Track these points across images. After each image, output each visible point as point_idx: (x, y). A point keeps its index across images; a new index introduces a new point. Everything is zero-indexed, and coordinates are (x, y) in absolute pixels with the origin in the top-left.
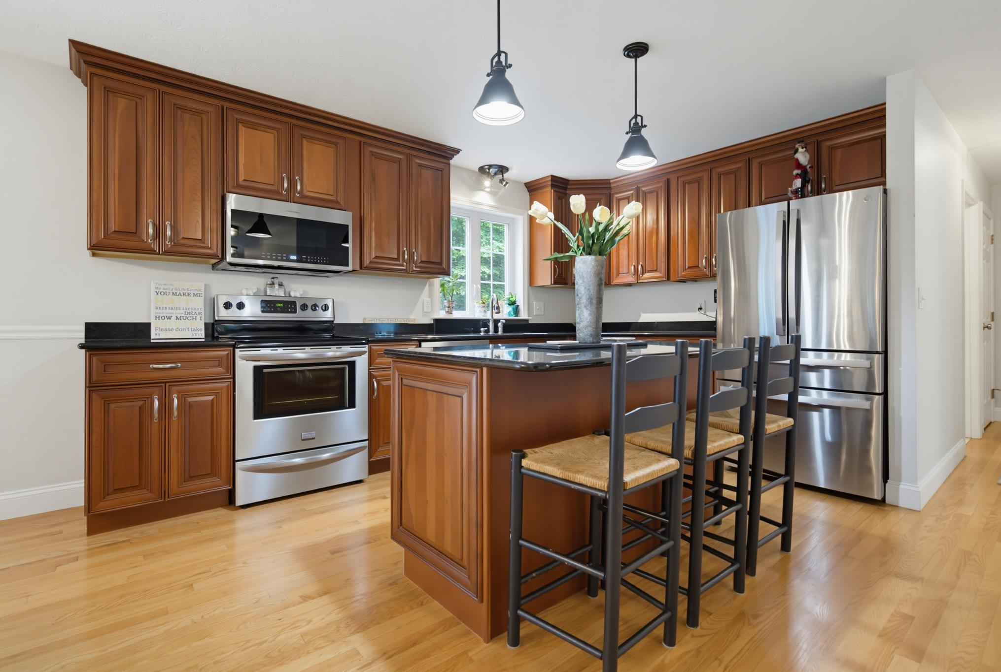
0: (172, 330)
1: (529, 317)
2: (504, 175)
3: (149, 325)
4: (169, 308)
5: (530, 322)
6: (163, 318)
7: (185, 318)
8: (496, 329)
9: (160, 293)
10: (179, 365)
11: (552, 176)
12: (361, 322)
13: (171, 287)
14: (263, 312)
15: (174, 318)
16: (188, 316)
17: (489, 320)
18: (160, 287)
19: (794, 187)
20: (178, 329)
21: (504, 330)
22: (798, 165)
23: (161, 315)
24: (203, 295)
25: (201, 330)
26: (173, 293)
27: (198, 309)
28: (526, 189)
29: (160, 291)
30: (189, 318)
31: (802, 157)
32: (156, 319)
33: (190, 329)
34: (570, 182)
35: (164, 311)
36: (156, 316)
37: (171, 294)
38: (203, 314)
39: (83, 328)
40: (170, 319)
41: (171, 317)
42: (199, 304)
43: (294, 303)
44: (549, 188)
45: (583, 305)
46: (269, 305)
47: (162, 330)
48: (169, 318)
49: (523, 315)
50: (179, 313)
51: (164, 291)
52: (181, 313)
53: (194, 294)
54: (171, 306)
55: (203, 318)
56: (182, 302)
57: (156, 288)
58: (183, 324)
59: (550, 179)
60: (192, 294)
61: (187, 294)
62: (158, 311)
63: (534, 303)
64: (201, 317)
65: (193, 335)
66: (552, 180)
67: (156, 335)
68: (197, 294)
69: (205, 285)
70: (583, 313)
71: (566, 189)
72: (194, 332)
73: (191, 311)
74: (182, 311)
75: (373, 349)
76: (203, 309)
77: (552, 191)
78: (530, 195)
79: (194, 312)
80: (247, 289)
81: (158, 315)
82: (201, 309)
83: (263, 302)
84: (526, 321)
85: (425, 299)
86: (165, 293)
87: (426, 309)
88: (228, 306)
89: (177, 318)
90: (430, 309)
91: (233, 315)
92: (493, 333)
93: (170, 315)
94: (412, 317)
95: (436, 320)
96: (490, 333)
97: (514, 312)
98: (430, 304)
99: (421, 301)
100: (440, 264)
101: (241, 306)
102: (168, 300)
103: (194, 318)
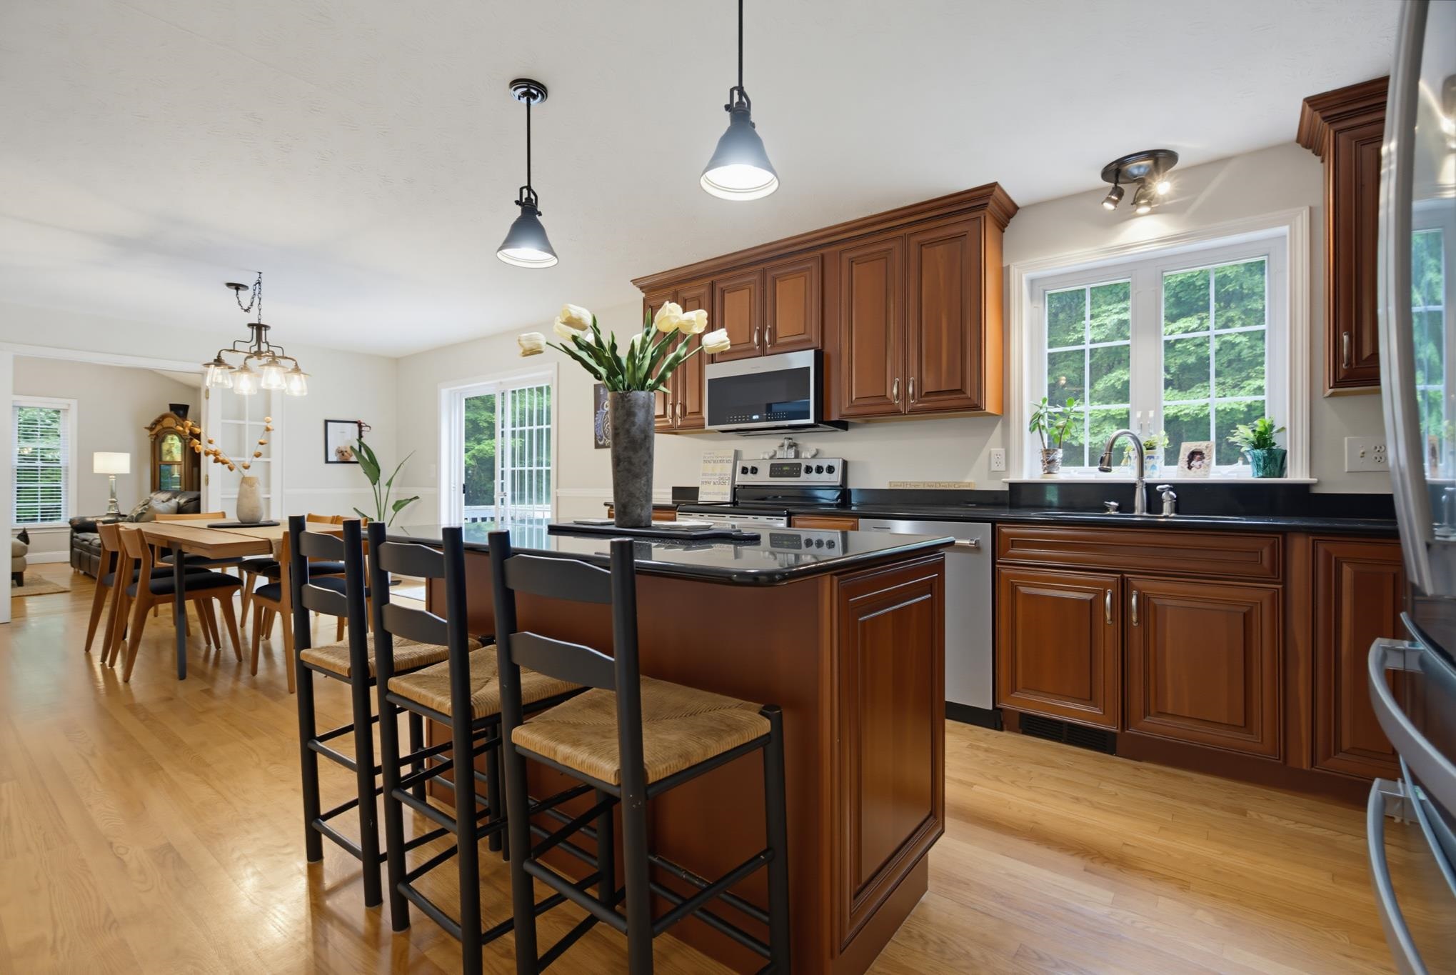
0: (711, 493)
1: (1311, 477)
3: (698, 488)
4: (711, 474)
6: (705, 483)
7: (719, 483)
9: (706, 462)
12: (886, 487)
13: (712, 455)
14: (771, 476)
15: (712, 483)
16: (721, 481)
18: (706, 455)
20: (714, 493)
23: (705, 481)
24: (732, 461)
25: (728, 494)
26: (714, 461)
27: (728, 475)
29: (706, 459)
30: (722, 483)
32: (701, 484)
33: (721, 493)
35: (707, 477)
37: (712, 461)
38: (730, 479)
39: (671, 491)
42: (728, 468)
43: (800, 465)
46: (776, 470)
47: (704, 493)
48: (710, 483)
49: (1296, 473)
50: (715, 479)
51: (708, 459)
52: (717, 479)
53: (726, 460)
54: (711, 472)
55: (730, 483)
56: (718, 469)
57: (704, 457)
58: (717, 488)
61: (722, 461)
62: (704, 477)
65: (722, 499)
67: (703, 497)
68: (728, 460)
69: (734, 451)
72: (724, 496)
73: (723, 476)
74: (719, 477)
76: (731, 475)
79: (725, 477)
80: (764, 453)
81: (703, 481)
83: (772, 465)
84: (1304, 488)
85: (992, 449)
86: (709, 462)
87: (994, 467)
88: (744, 471)
89: (714, 483)
90: (1002, 467)
91: (750, 480)
92: (1145, 514)
93: (709, 480)
94: (968, 480)
95: (1012, 485)
96: (1136, 513)
97: (1265, 468)
98: (1003, 460)
99: (985, 453)
100: (961, 391)
101: (754, 470)
102: (710, 468)
103: (725, 483)
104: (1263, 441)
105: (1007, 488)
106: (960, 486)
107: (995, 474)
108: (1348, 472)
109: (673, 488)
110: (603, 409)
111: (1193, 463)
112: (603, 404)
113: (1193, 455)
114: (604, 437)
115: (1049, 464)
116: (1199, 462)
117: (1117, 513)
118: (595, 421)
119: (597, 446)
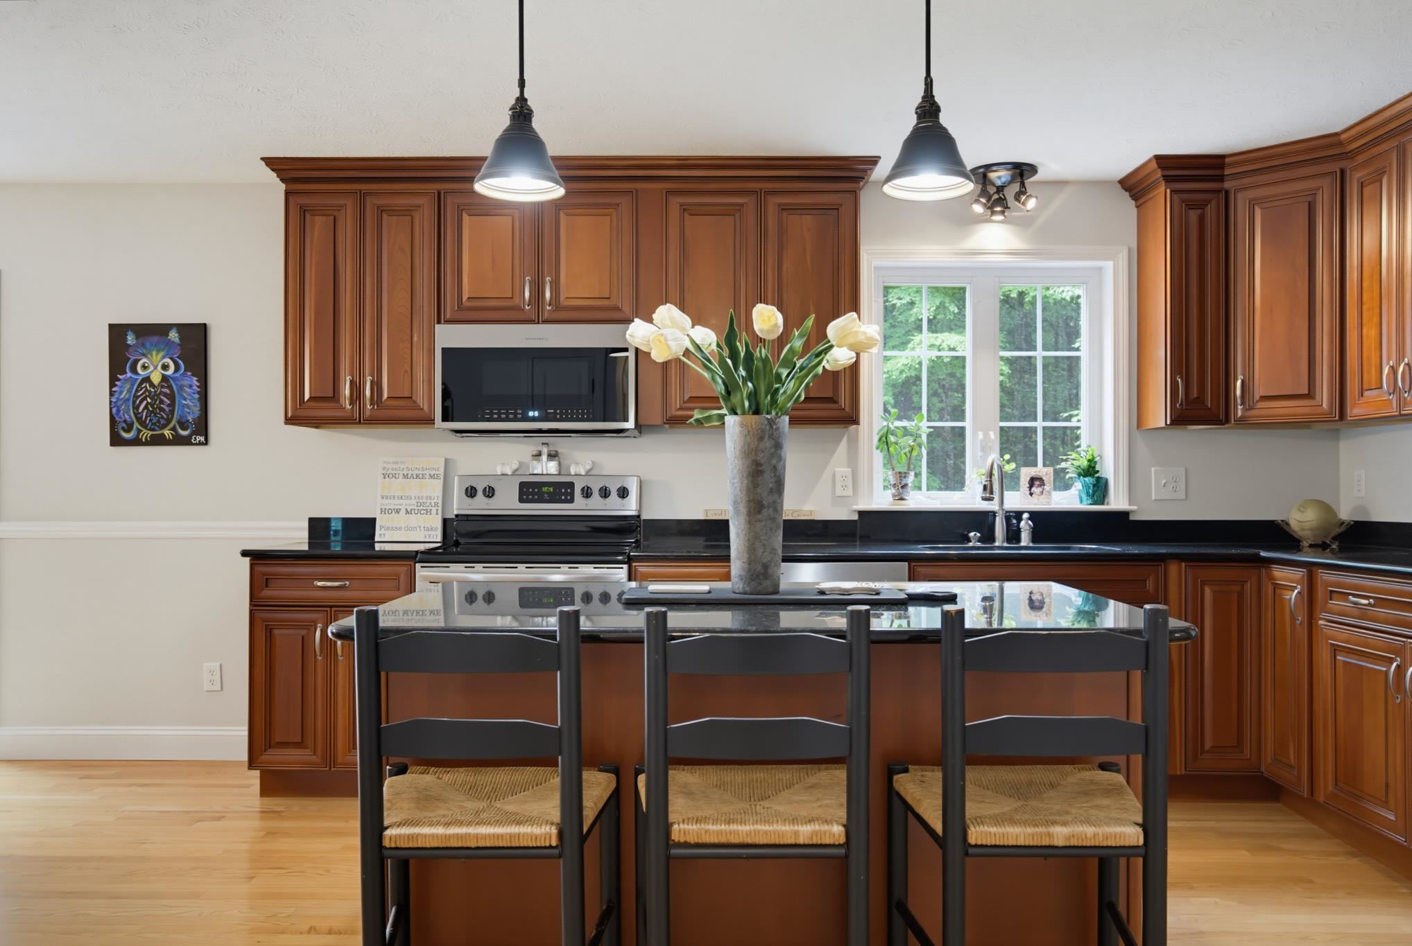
0: (400, 529)
1: (1130, 505)
3: (373, 520)
4: (398, 497)
5: (1132, 518)
6: (390, 511)
7: (416, 512)
8: (1013, 535)
9: (388, 477)
10: (348, 583)
12: (700, 516)
13: (402, 466)
14: (521, 500)
15: (403, 512)
16: (421, 508)
18: (387, 466)
20: (408, 529)
21: (1036, 537)
23: (388, 507)
24: (442, 477)
25: (436, 529)
26: (404, 475)
27: (434, 499)
28: (1125, 195)
29: (388, 473)
30: (422, 512)
32: (381, 513)
33: (422, 528)
35: (392, 501)
36: (381, 509)
37: (401, 476)
38: (440, 505)
39: (306, 524)
40: (398, 513)
41: (400, 509)
42: (435, 491)
43: (571, 485)
46: (530, 491)
47: (388, 529)
48: (398, 511)
49: (1117, 501)
50: (410, 505)
51: (393, 472)
52: (413, 504)
53: (430, 475)
54: (400, 494)
55: (440, 512)
56: (415, 489)
57: (384, 468)
58: (413, 520)
60: (428, 476)
61: (421, 476)
62: (384, 501)
64: (437, 510)
65: (425, 537)
67: (383, 536)
68: (434, 475)
69: (447, 461)
72: (427, 533)
73: (424, 501)
74: (414, 502)
76: (440, 498)
77: (1168, 191)
79: (429, 501)
80: (503, 464)
81: (383, 507)
82: (437, 497)
83: (522, 485)
84: (1124, 515)
85: (837, 469)
86: (394, 476)
87: (839, 492)
88: (471, 492)
89: (407, 512)
90: (849, 492)
91: (480, 506)
92: (1005, 545)
93: (398, 507)
94: (810, 508)
95: (862, 513)
96: (997, 544)
97: (1093, 496)
98: (849, 482)
99: (827, 475)
100: (832, 400)
101: (490, 492)
102: (397, 486)
103: (428, 512)
104: (1090, 470)
105: (856, 517)
106: (798, 515)
107: (838, 500)
108: (1156, 500)
109: (311, 520)
110: (134, 371)
111: (1034, 489)
112: (136, 361)
113: (1033, 481)
114: (136, 425)
115: (901, 488)
116: (1040, 489)
117: (979, 544)
118: (112, 394)
119: (116, 440)
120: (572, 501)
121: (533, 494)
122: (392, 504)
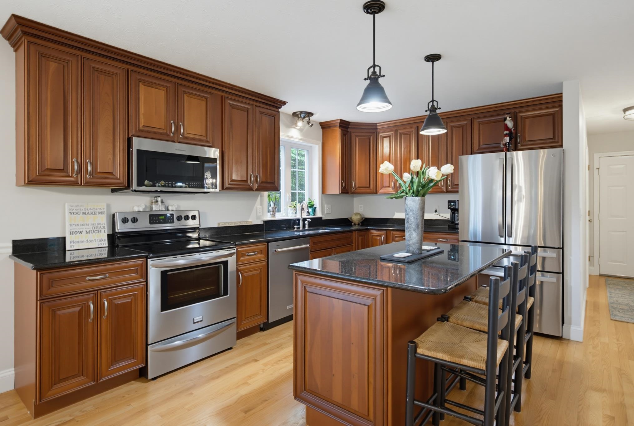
0: (83, 242)
1: (322, 215)
2: (310, 118)
3: (64, 238)
4: (81, 225)
5: (323, 219)
6: (76, 233)
7: (92, 232)
9: (74, 213)
11: (341, 120)
13: (82, 208)
14: (151, 223)
15: (84, 233)
16: (95, 230)
17: (299, 220)
18: (73, 208)
19: (504, 142)
20: (88, 241)
22: (507, 128)
23: (74, 231)
24: (106, 213)
25: (104, 240)
26: (83, 212)
27: (102, 224)
28: (320, 127)
29: (73, 212)
30: (96, 232)
31: (509, 123)
32: (70, 234)
33: (97, 240)
34: (351, 124)
35: (77, 227)
36: (70, 232)
37: (82, 213)
38: (106, 227)
39: (11, 245)
40: (81, 234)
41: (82, 231)
42: (103, 221)
43: (173, 215)
44: (338, 128)
45: (413, 229)
46: (154, 218)
47: (76, 242)
48: (81, 233)
49: (319, 215)
50: (88, 228)
51: (76, 211)
52: (90, 228)
53: (99, 212)
54: (82, 223)
55: (106, 231)
56: (90, 219)
57: (70, 209)
58: (91, 236)
59: (339, 121)
60: (97, 213)
61: (93, 213)
62: (72, 227)
63: (325, 205)
64: (105, 230)
65: (99, 245)
66: (340, 123)
67: (71, 247)
68: (101, 212)
69: (107, 204)
70: (413, 234)
71: (348, 128)
72: (100, 243)
73: (97, 226)
74: (91, 227)
75: (239, 250)
76: (106, 224)
77: (340, 129)
78: (323, 131)
79: (99, 226)
80: (138, 206)
81: (72, 231)
82: (104, 224)
83: (151, 216)
84: (321, 218)
85: (258, 205)
86: (77, 213)
87: (258, 214)
88: (125, 221)
89: (87, 232)
90: (261, 214)
91: (130, 227)
92: (303, 229)
93: (81, 230)
94: (250, 220)
96: (301, 229)
97: (314, 213)
98: (261, 211)
99: (255, 208)
100: (273, 183)
102: (79, 219)
103: (99, 232)
104: (311, 206)
105: (263, 223)
106: (248, 223)
107: (258, 217)
108: (326, 214)
109: (14, 242)
115: (274, 212)
120: (173, 222)
121: (156, 220)
122: (77, 229)
